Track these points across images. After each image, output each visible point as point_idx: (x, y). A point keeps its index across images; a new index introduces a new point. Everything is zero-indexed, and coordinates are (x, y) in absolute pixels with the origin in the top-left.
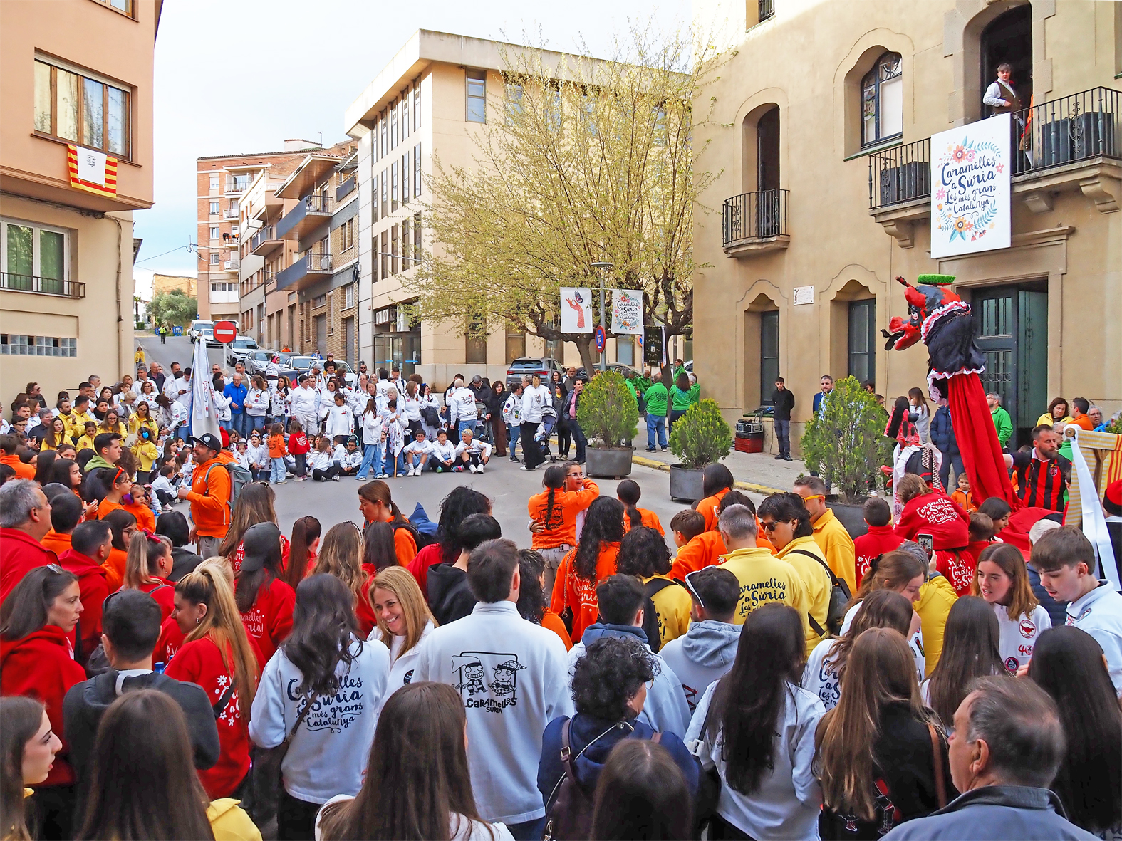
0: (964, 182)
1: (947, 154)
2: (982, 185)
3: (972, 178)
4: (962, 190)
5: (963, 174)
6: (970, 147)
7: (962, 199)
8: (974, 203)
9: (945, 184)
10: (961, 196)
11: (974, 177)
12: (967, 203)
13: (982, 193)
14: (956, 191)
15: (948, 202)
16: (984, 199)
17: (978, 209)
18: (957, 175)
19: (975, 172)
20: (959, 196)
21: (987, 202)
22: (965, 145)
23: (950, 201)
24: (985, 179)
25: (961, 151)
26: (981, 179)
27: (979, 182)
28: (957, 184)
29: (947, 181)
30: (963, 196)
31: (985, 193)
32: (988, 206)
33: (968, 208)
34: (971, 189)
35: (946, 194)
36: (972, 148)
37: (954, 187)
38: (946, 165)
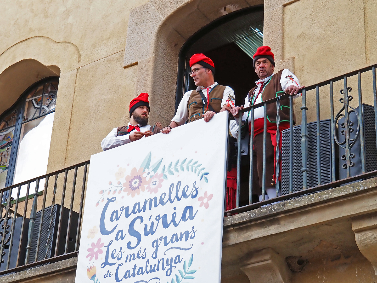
0: (139, 227)
1: (115, 183)
2: (171, 230)
3: (153, 219)
4: (134, 241)
5: (138, 214)
6: (155, 170)
7: (132, 257)
8: (153, 262)
9: (104, 232)
10: (131, 252)
11: (158, 218)
12: (140, 263)
13: (170, 245)
14: (123, 243)
15: (106, 263)
16: (172, 254)
17: (161, 273)
18: (127, 216)
19: (161, 210)
20: (127, 252)
21: (178, 259)
22: (147, 166)
23: (110, 260)
24: (177, 219)
25: (140, 178)
26: (169, 219)
27: (166, 225)
28: (126, 232)
29: (109, 226)
30: (135, 251)
31: (176, 244)
32: (180, 266)
33: (141, 271)
34: (151, 238)
35: (104, 249)
36: (159, 171)
37: (120, 236)
38: (110, 200)
